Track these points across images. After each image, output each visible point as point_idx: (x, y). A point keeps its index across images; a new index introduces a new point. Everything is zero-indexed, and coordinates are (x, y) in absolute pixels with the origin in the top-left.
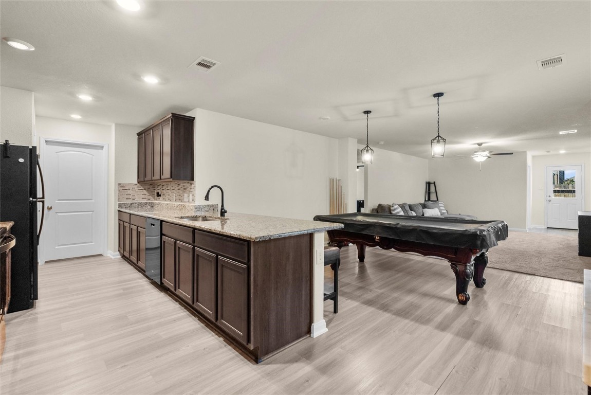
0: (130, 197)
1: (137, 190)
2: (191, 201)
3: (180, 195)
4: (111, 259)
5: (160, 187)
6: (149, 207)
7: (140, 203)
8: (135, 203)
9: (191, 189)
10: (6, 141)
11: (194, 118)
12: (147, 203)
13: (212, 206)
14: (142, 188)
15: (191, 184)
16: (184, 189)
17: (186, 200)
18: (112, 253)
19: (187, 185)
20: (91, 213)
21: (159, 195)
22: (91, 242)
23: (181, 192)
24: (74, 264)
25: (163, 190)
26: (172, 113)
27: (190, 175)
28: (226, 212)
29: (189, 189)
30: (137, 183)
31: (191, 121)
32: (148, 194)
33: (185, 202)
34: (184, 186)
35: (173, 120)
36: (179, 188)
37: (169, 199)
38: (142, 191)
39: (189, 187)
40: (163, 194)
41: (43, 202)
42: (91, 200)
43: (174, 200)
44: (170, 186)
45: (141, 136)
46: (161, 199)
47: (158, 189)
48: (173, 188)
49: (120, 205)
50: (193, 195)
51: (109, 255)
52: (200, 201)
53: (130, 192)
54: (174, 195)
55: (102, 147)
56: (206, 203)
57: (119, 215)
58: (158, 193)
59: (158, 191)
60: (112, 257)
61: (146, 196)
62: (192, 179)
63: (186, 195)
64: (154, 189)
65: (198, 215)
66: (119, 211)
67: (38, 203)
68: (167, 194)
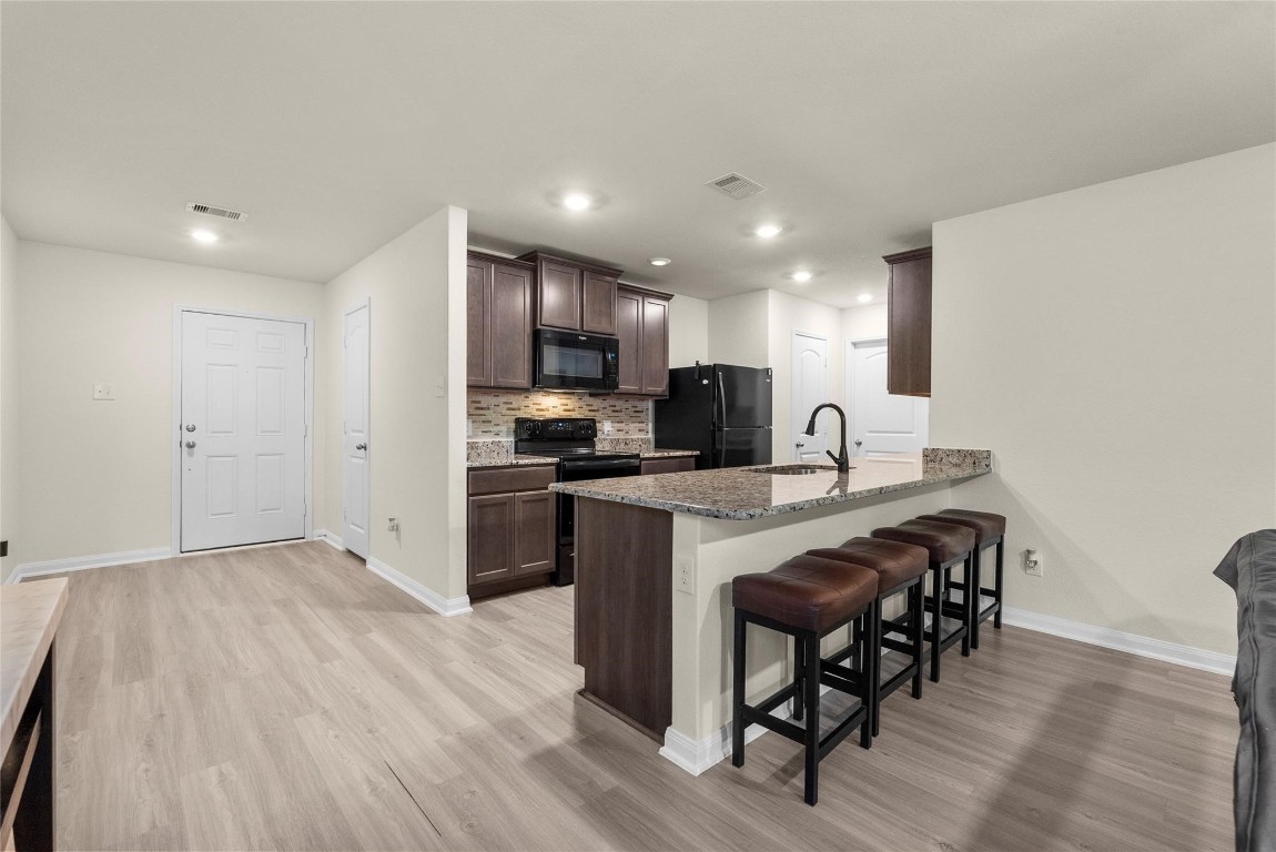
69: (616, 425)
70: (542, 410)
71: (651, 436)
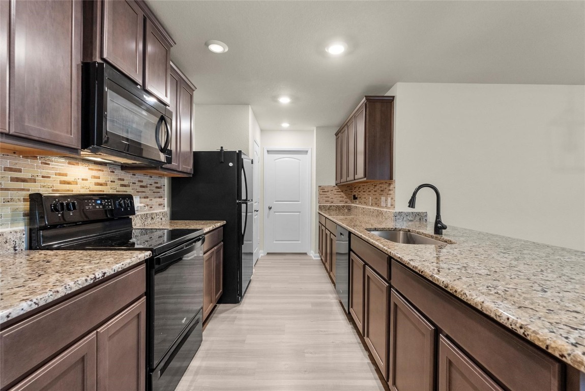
0: (329, 199)
1: (336, 193)
2: (389, 205)
3: (376, 198)
4: (313, 260)
5: (357, 188)
6: (346, 210)
7: (338, 206)
8: (333, 206)
9: (390, 190)
10: (222, 147)
11: (394, 97)
12: (344, 206)
13: (418, 214)
14: (340, 190)
15: (390, 184)
16: (382, 191)
17: (383, 204)
18: (314, 255)
19: (386, 186)
20: (298, 213)
21: (355, 198)
22: (299, 241)
23: (378, 195)
24: (285, 260)
25: (359, 192)
26: (366, 96)
27: (389, 172)
28: (445, 228)
29: (387, 190)
30: (335, 185)
31: (390, 101)
32: (345, 197)
33: (383, 207)
34: (381, 187)
35: (368, 106)
36: (375, 190)
37: (365, 203)
38: (339, 193)
39: (388, 188)
40: (359, 196)
41: (246, 204)
42: (298, 201)
43: (370, 204)
44: (366, 188)
45: (338, 136)
46: (357, 202)
47: (355, 192)
48: (369, 190)
49: (320, 208)
50: (392, 199)
51: (311, 255)
52: (401, 205)
53: (329, 194)
54: (371, 198)
55: (306, 152)
56: (411, 210)
57: (320, 218)
58: (354, 196)
59: (355, 193)
60: (314, 258)
61: (343, 199)
62: (391, 178)
63: (383, 198)
64: (352, 192)
65: (398, 226)
66: (319, 213)
67: (242, 204)
68: (364, 197)
69: (143, 200)
70: (69, 183)
71: (166, 209)
